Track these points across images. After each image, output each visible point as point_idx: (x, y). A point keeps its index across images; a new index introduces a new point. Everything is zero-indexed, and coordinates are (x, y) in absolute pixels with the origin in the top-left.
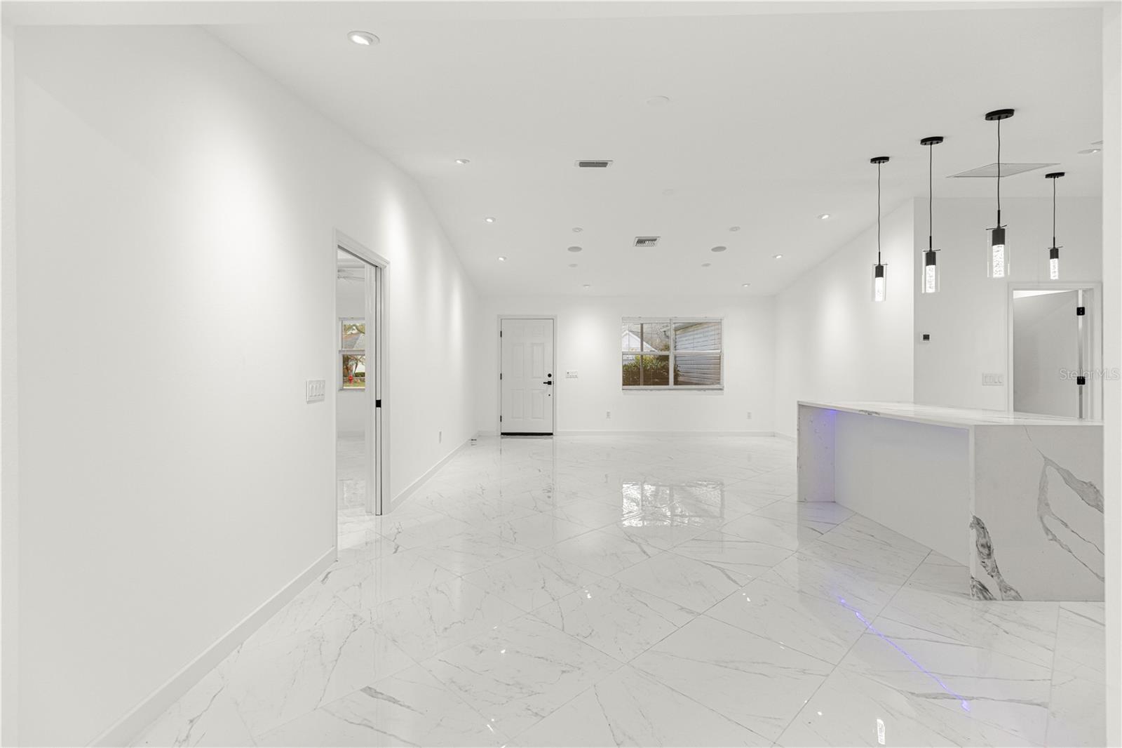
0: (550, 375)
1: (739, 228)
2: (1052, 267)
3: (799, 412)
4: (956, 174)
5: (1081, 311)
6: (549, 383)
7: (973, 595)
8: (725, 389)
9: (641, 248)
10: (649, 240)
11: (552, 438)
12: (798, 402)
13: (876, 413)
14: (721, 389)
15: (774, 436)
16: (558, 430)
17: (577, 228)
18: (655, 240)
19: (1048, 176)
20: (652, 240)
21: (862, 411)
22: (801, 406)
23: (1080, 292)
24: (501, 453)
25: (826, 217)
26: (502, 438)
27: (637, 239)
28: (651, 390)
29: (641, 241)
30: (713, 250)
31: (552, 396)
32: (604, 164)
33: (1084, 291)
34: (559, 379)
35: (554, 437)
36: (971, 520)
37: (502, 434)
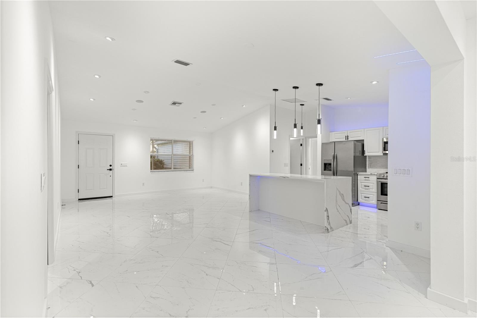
0: (111, 166)
1: (215, 105)
2: (301, 131)
3: (250, 178)
4: (283, 99)
5: (301, 145)
6: (111, 170)
7: (326, 232)
8: (194, 170)
9: (174, 106)
10: (178, 103)
11: (112, 199)
12: (249, 174)
13: (287, 177)
14: (192, 170)
15: (212, 188)
16: (116, 194)
17: (147, 91)
18: (181, 104)
19: (301, 105)
20: (179, 104)
21: (281, 177)
22: (251, 176)
23: (301, 140)
24: (78, 211)
25: (244, 106)
26: (79, 202)
27: (173, 102)
28: (164, 171)
29: (174, 103)
30: (201, 112)
31: (113, 176)
32: (186, 64)
33: (302, 139)
34: (116, 167)
35: (113, 198)
36: (325, 209)
37: (79, 199)
